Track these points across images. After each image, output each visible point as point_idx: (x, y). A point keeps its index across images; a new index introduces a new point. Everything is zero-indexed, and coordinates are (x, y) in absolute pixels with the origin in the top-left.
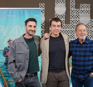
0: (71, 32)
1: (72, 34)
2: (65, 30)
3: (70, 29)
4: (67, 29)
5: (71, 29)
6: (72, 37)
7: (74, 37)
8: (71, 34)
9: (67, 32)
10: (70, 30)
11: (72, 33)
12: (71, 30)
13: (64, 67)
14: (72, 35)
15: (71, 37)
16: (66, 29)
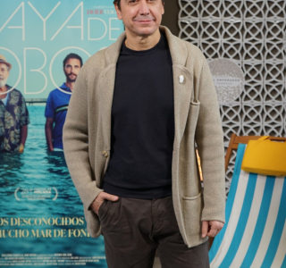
0: (269, 30)
1: (275, 40)
2: (243, 24)
3: (264, 19)
4: (254, 20)
5: (271, 19)
6: (275, 50)
7: (280, 51)
8: (268, 40)
9: (254, 30)
10: (265, 24)
11: (275, 36)
12: (269, 24)
13: (164, 182)
14: (275, 45)
15: (268, 51)
16: (249, 20)
